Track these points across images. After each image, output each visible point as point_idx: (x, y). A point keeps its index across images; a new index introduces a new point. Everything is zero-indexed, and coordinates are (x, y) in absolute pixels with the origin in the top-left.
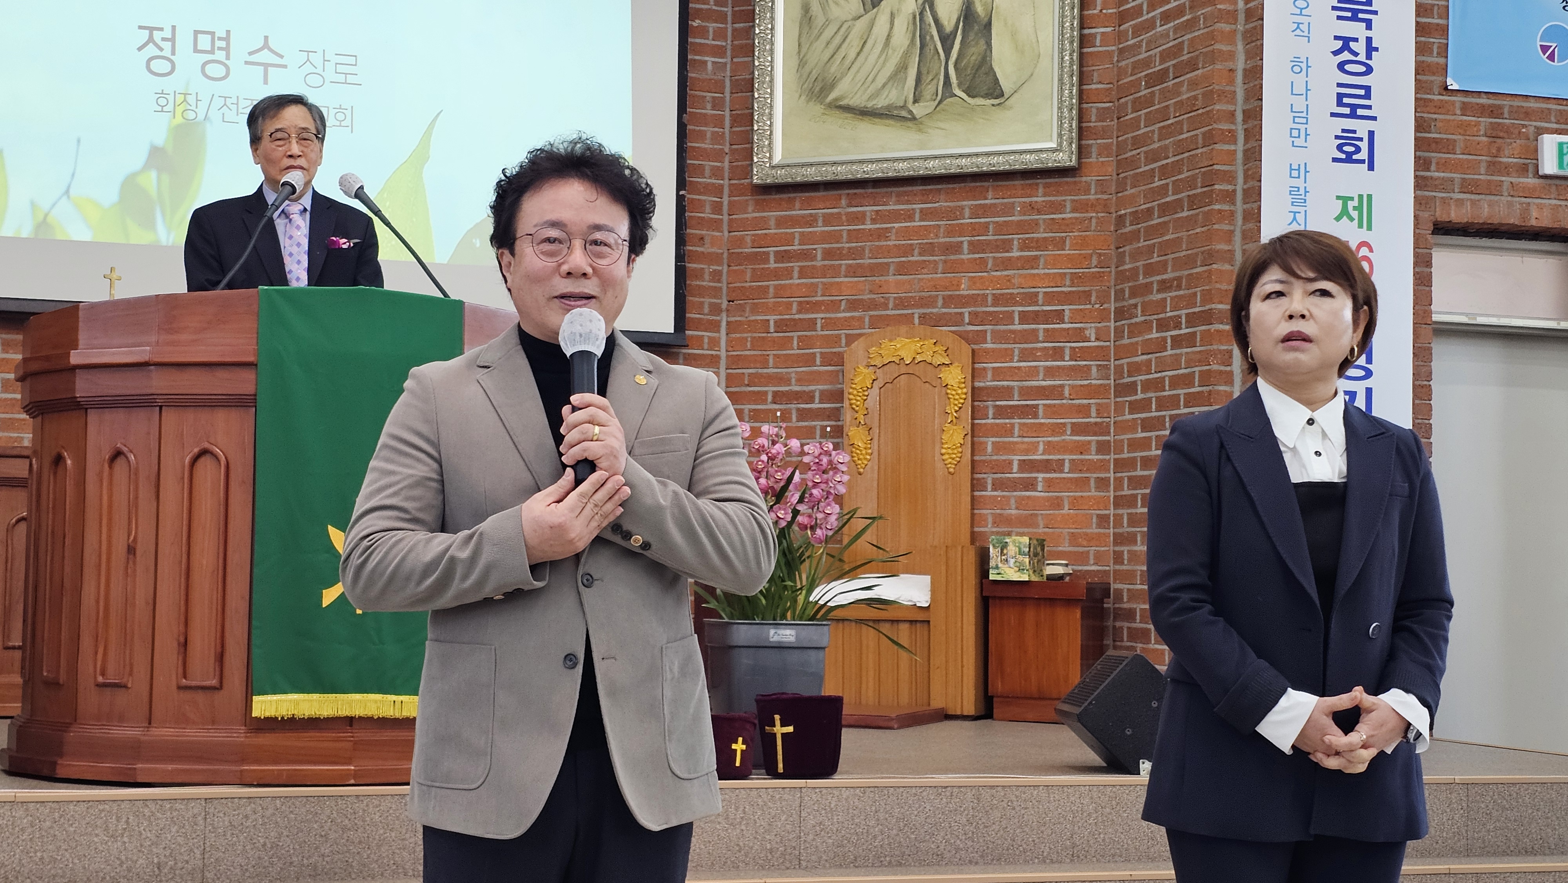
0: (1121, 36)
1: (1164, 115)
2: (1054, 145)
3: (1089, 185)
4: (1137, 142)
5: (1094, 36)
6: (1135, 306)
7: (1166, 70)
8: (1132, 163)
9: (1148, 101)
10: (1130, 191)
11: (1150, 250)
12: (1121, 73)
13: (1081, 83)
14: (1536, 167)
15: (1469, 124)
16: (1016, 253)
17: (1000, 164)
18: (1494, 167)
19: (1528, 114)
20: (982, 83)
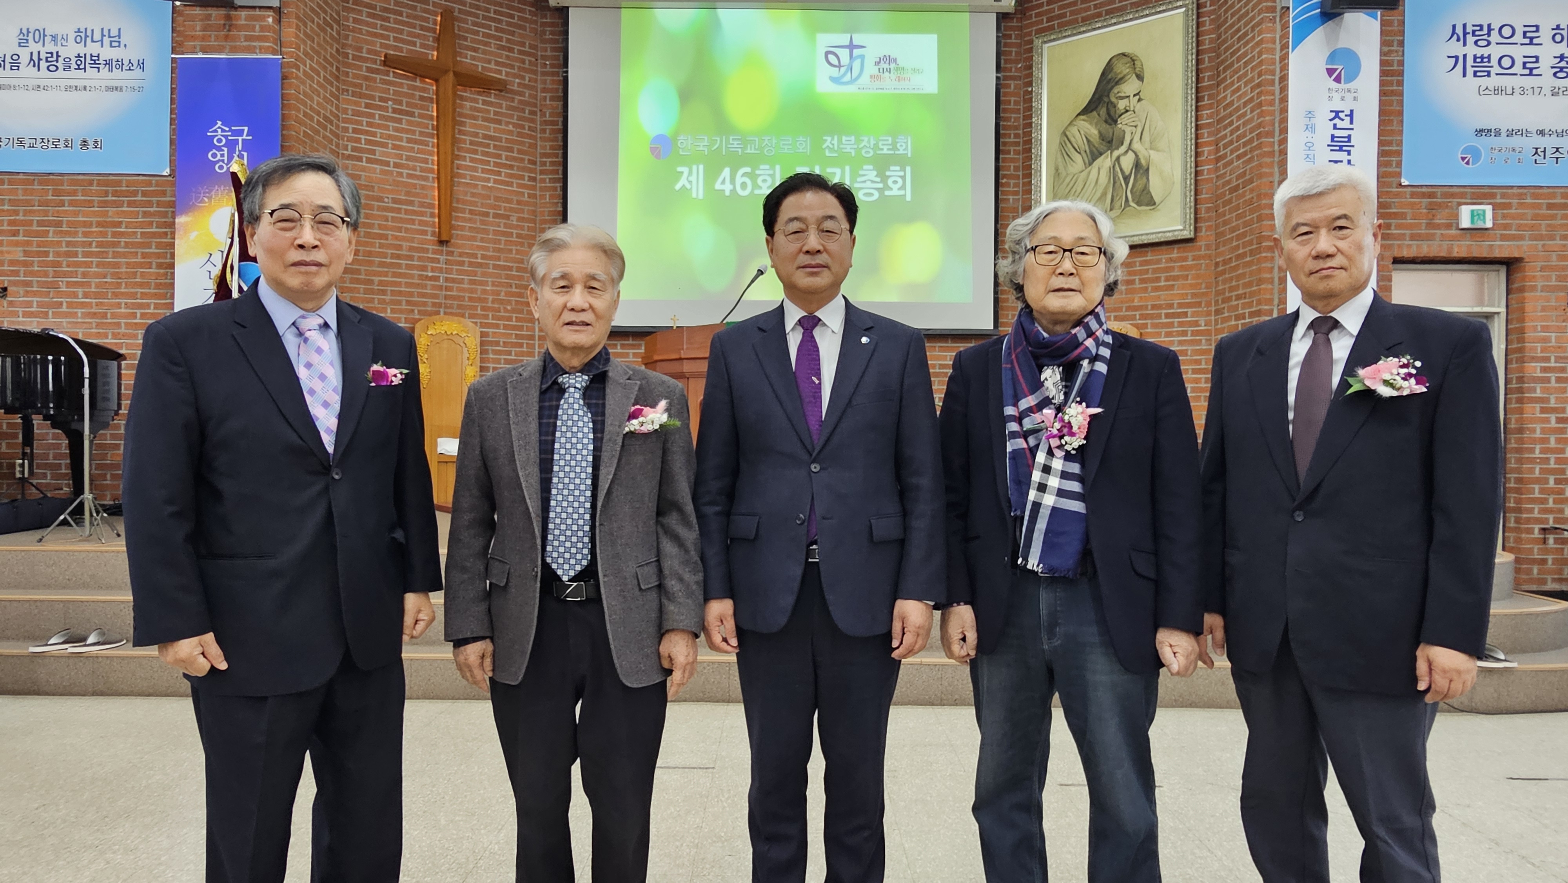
0: (1217, 169)
1: (1237, 208)
2: (1181, 227)
3: (1201, 247)
4: (1225, 223)
5: (1203, 170)
6: (1224, 308)
7: (1239, 185)
8: (1222, 234)
9: (1230, 201)
10: (1222, 249)
11: (1231, 279)
12: (1217, 188)
13: (1196, 194)
14: (1458, 224)
15: (1415, 203)
16: (1162, 284)
17: (1154, 239)
18: (1430, 225)
19: (1453, 195)
20: (1145, 199)
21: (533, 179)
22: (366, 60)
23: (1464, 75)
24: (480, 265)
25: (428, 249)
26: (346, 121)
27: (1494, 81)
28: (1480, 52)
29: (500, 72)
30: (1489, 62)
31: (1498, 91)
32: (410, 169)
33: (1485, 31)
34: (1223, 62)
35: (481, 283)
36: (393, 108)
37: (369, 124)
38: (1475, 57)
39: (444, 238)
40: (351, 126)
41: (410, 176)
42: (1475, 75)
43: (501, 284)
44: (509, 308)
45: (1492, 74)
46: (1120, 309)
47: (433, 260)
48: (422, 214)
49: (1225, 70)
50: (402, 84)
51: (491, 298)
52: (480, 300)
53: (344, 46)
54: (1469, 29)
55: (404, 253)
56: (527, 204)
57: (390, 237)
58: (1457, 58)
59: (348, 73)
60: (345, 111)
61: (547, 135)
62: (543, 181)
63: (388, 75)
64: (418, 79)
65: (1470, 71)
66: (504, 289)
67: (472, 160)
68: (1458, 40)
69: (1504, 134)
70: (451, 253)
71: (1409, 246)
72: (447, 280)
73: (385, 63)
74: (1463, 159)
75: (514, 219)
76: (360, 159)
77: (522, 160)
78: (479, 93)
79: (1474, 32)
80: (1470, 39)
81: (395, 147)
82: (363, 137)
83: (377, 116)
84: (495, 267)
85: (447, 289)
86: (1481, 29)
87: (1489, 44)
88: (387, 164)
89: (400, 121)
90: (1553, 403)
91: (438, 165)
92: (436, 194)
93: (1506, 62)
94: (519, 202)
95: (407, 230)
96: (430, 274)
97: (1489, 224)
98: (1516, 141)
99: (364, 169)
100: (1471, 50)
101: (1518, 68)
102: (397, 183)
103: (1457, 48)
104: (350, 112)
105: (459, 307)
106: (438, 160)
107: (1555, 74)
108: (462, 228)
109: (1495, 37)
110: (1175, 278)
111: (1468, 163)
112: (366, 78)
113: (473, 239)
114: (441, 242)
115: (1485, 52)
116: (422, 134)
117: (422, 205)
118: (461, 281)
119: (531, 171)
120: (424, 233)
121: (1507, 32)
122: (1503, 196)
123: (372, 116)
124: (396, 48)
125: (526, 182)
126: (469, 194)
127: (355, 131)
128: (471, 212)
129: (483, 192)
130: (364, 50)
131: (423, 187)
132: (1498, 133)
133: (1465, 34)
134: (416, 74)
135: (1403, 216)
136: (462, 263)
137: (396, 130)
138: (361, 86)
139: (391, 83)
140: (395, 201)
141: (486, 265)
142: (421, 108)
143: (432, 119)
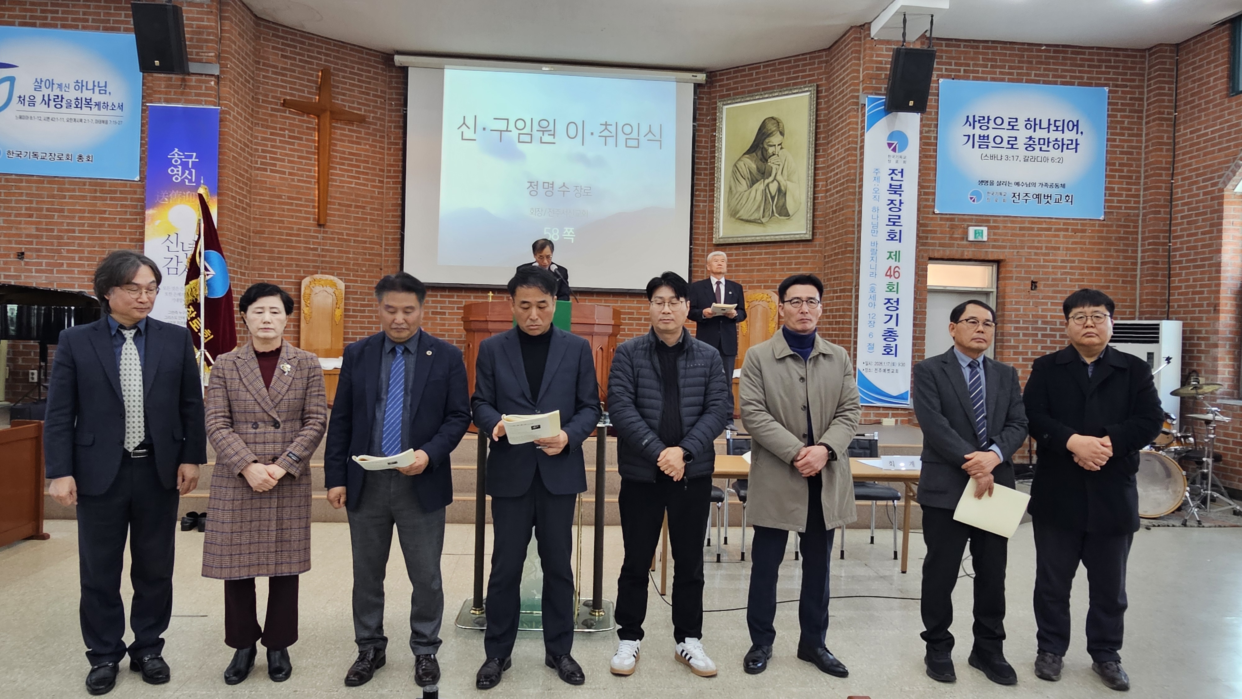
0: (826, 197)
2: (804, 232)
3: (815, 245)
4: (830, 232)
5: (818, 197)
8: (829, 238)
9: (833, 219)
10: (827, 248)
11: (832, 267)
12: (826, 208)
13: (814, 212)
14: (967, 238)
15: (942, 224)
16: (793, 266)
17: (788, 238)
18: (951, 238)
19: (964, 220)
20: (784, 212)
21: (382, 182)
22: (271, 103)
23: (973, 147)
24: (345, 240)
25: (310, 230)
26: (257, 144)
27: (991, 151)
28: (982, 133)
29: (361, 110)
30: (988, 139)
31: (993, 157)
32: (299, 176)
33: (986, 120)
34: (831, 130)
35: (346, 252)
36: (289, 135)
37: (272, 146)
38: (980, 136)
39: (322, 222)
40: (260, 148)
41: (299, 181)
42: (980, 147)
43: (358, 253)
44: (364, 269)
45: (989, 147)
46: (767, 281)
47: (313, 237)
48: (307, 206)
49: (832, 135)
50: (294, 118)
51: (352, 262)
52: (345, 263)
53: (256, 94)
54: (977, 119)
55: (295, 232)
56: (377, 198)
57: (286, 222)
58: (969, 136)
59: (258, 112)
60: (256, 137)
61: (392, 152)
62: (389, 183)
63: (286, 113)
64: (306, 116)
65: (977, 145)
66: (361, 258)
67: (341, 170)
68: (970, 125)
69: (995, 184)
70: (325, 232)
71: (938, 250)
72: (323, 250)
73: (283, 105)
74: (971, 198)
75: (368, 209)
76: (266, 170)
77: (375, 169)
78: (346, 124)
79: (979, 120)
80: (977, 125)
81: (289, 161)
82: (268, 155)
83: (278, 141)
84: (356, 243)
85: (323, 256)
86: (984, 119)
87: (988, 128)
88: (284, 173)
89: (293, 144)
90: (1020, 349)
91: (319, 173)
92: (317, 192)
93: (998, 140)
94: (372, 198)
95: (297, 217)
96: (312, 246)
97: (985, 239)
98: (1003, 188)
99: (268, 176)
100: (978, 132)
101: (1005, 144)
102: (290, 186)
103: (969, 131)
104: (260, 138)
105: (331, 268)
106: (319, 170)
107: (1026, 148)
108: (334, 216)
109: (992, 124)
110: (801, 263)
111: (974, 201)
112: (271, 115)
113: (341, 222)
114: (320, 225)
115: (986, 133)
116: (308, 152)
117: (307, 200)
118: (333, 251)
119: (380, 176)
120: (308, 219)
121: (999, 121)
122: (995, 221)
123: (275, 141)
124: (291, 95)
125: (377, 184)
126: (338, 193)
127: (263, 151)
128: (340, 205)
129: (349, 191)
130: (270, 97)
131: (308, 188)
132: (992, 183)
133: (974, 121)
134: (304, 112)
135: (935, 232)
136: (333, 239)
137: (291, 150)
138: (267, 120)
139: (287, 118)
140: (289, 198)
141: (349, 240)
142: (308, 134)
143: (315, 143)
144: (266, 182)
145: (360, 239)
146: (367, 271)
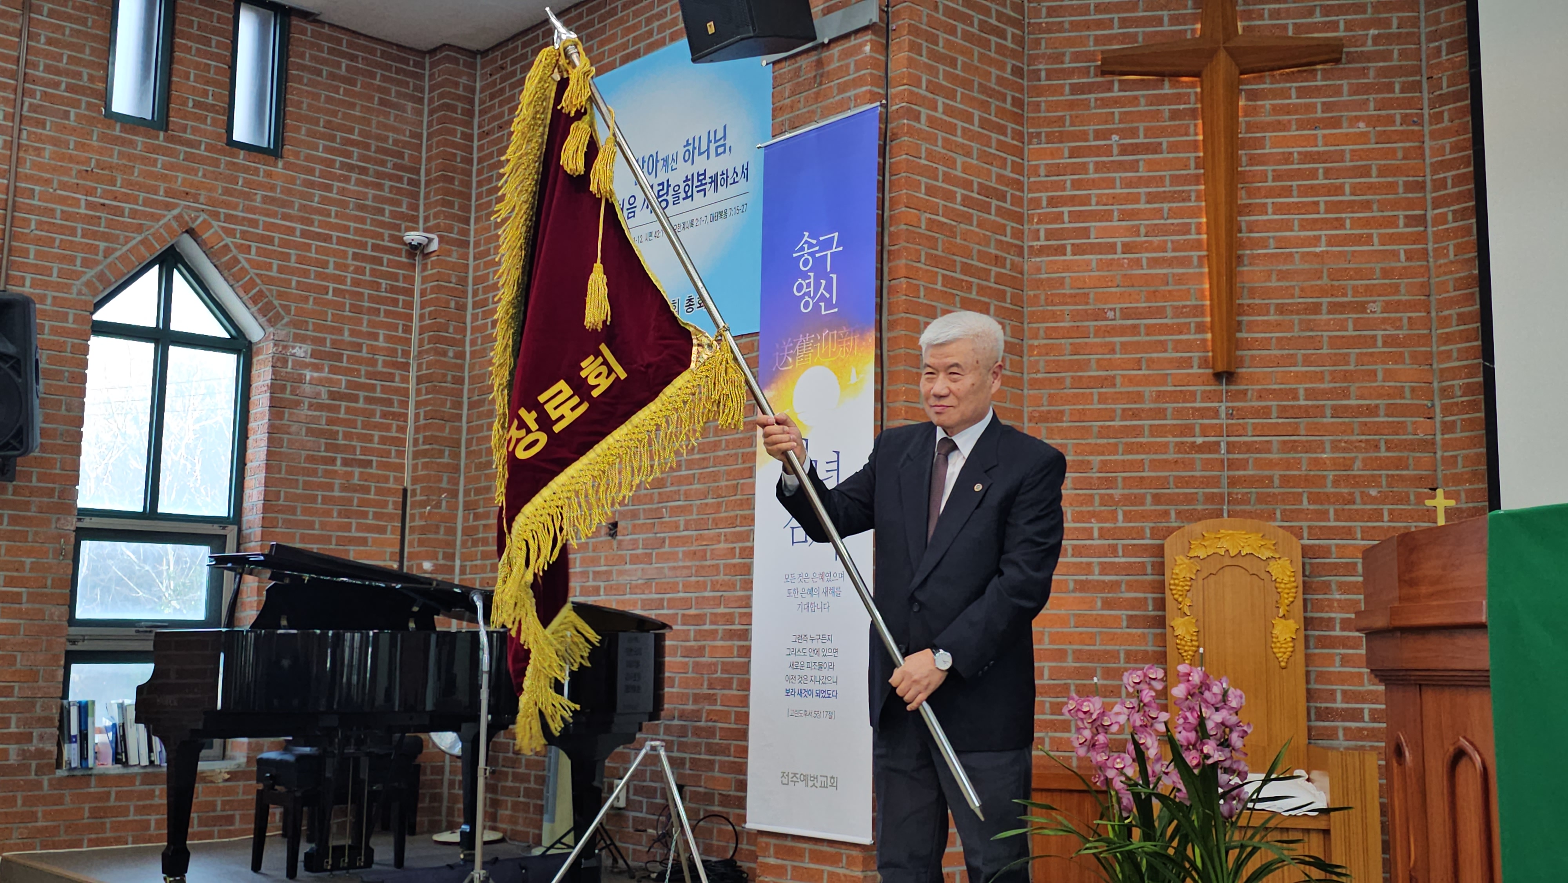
21: (1421, 220)
22: (1069, 73)
24: (1306, 412)
25: (1196, 395)
26: (1034, 186)
29: (1334, 26)
32: (1154, 250)
35: (1308, 448)
36: (1120, 146)
37: (1076, 185)
39: (1224, 367)
40: (1044, 196)
41: (1154, 263)
43: (1351, 446)
44: (1373, 492)
47: (1202, 413)
48: (1180, 329)
50: (1136, 98)
51: (1331, 475)
52: (1308, 481)
53: (1033, 59)
55: (1148, 406)
56: (1404, 273)
59: (1038, 104)
60: (1031, 171)
61: (1446, 123)
62: (1442, 219)
63: (1110, 90)
64: (1167, 84)
66: (1361, 456)
67: (1279, 209)
70: (1239, 395)
72: (1232, 447)
73: (1105, 69)
75: (1377, 307)
76: (1061, 250)
77: (1392, 187)
78: (1290, 78)
81: (1126, 215)
82: (1065, 209)
83: (1090, 167)
84: (1337, 412)
85: (1235, 465)
89: (1133, 166)
91: (1209, 231)
92: (1206, 286)
94: (1386, 273)
95: (1153, 363)
96: (1199, 440)
99: (1068, 267)
102: (1129, 281)
104: (1042, 171)
105: (1262, 499)
106: (1209, 223)
108: (1265, 344)
112: (1071, 105)
114: (1225, 376)
116: (1175, 180)
118: (1266, 448)
119: (1410, 204)
120: (1186, 363)
123: (1081, 168)
124: (1125, 37)
125: (1402, 230)
126: (1274, 276)
127: (1053, 202)
128: (1281, 309)
129: (1306, 266)
130: (1067, 58)
131: (1180, 279)
134: (1162, 75)
137: (1129, 184)
138: (1061, 120)
139: (1116, 102)
140: (1126, 314)
141: (1319, 411)
142: (1174, 132)
143: (1196, 150)
144: (1061, 282)
145: (1353, 402)
146: (1384, 498)
